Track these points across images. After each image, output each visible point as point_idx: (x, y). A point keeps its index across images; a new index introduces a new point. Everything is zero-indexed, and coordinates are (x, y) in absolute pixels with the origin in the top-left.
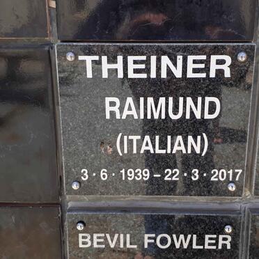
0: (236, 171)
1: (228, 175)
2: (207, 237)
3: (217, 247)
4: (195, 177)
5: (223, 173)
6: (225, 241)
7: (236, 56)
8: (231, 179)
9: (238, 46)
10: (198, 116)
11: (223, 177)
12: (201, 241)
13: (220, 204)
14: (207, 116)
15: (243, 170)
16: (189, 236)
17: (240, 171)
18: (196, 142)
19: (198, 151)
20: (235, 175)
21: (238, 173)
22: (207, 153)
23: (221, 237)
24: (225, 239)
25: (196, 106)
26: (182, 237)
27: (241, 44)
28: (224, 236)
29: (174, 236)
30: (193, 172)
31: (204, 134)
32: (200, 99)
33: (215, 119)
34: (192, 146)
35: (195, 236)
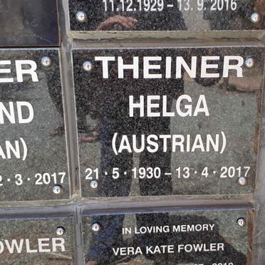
0: (60, 174)
1: (52, 178)
2: (40, 240)
3: (51, 250)
4: (19, 182)
5: (46, 176)
6: (59, 244)
7: (41, 60)
8: (55, 183)
9: (41, 51)
10: (12, 120)
11: (47, 180)
12: (34, 245)
13: (54, 207)
14: (21, 121)
15: (67, 173)
16: (22, 241)
17: (64, 174)
18: (14, 147)
19: (18, 156)
20: (59, 178)
21: (62, 175)
22: (27, 157)
23: (54, 240)
24: (58, 242)
25: (9, 111)
26: (14, 242)
27: (44, 49)
28: (58, 239)
29: (6, 241)
30: (16, 177)
31: (21, 139)
32: (11, 104)
33: (31, 123)
34: (11, 151)
35: (27, 241)
